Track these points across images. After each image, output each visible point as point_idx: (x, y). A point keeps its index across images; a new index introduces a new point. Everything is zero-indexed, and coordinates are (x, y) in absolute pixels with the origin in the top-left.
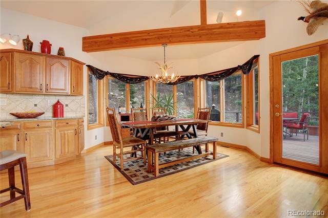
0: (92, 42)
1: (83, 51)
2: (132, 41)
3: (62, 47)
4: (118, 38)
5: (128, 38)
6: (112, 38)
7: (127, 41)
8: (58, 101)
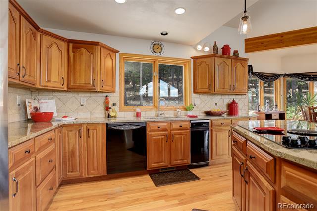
0: (257, 43)
1: (245, 52)
2: (311, 37)
3: (236, 49)
4: (291, 36)
5: (305, 35)
6: (282, 37)
7: (303, 38)
8: (234, 100)
